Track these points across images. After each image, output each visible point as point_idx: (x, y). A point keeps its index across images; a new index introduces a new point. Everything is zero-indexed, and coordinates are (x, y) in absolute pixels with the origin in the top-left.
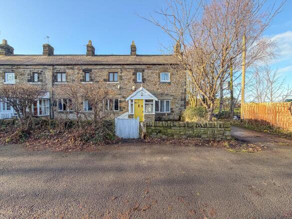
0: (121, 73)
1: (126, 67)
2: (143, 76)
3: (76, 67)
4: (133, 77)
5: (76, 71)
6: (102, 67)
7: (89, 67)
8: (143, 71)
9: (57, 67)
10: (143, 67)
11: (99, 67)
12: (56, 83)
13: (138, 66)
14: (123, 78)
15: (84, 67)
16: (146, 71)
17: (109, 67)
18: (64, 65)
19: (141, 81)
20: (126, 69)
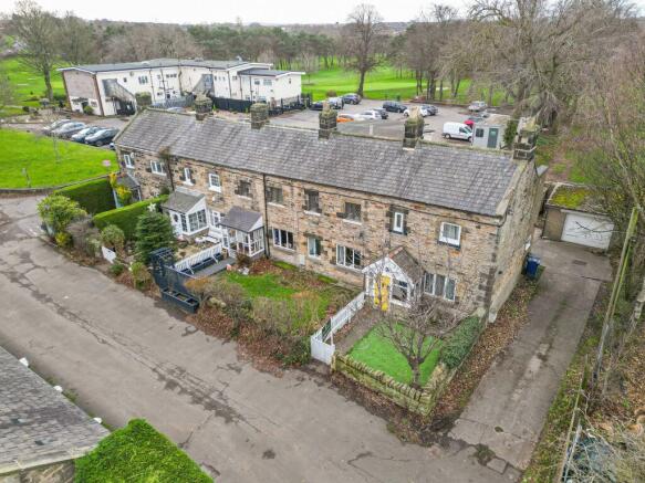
0: (366, 207)
1: (375, 198)
2: (405, 223)
3: (295, 184)
4: (387, 220)
5: (296, 191)
6: (334, 191)
7: (315, 188)
8: (406, 212)
9: (271, 178)
10: (407, 205)
11: (329, 190)
12: (270, 203)
13: (397, 202)
14: (369, 217)
15: (308, 187)
16: (411, 214)
17: (346, 194)
18: (280, 177)
19: (400, 230)
20: (374, 202)
